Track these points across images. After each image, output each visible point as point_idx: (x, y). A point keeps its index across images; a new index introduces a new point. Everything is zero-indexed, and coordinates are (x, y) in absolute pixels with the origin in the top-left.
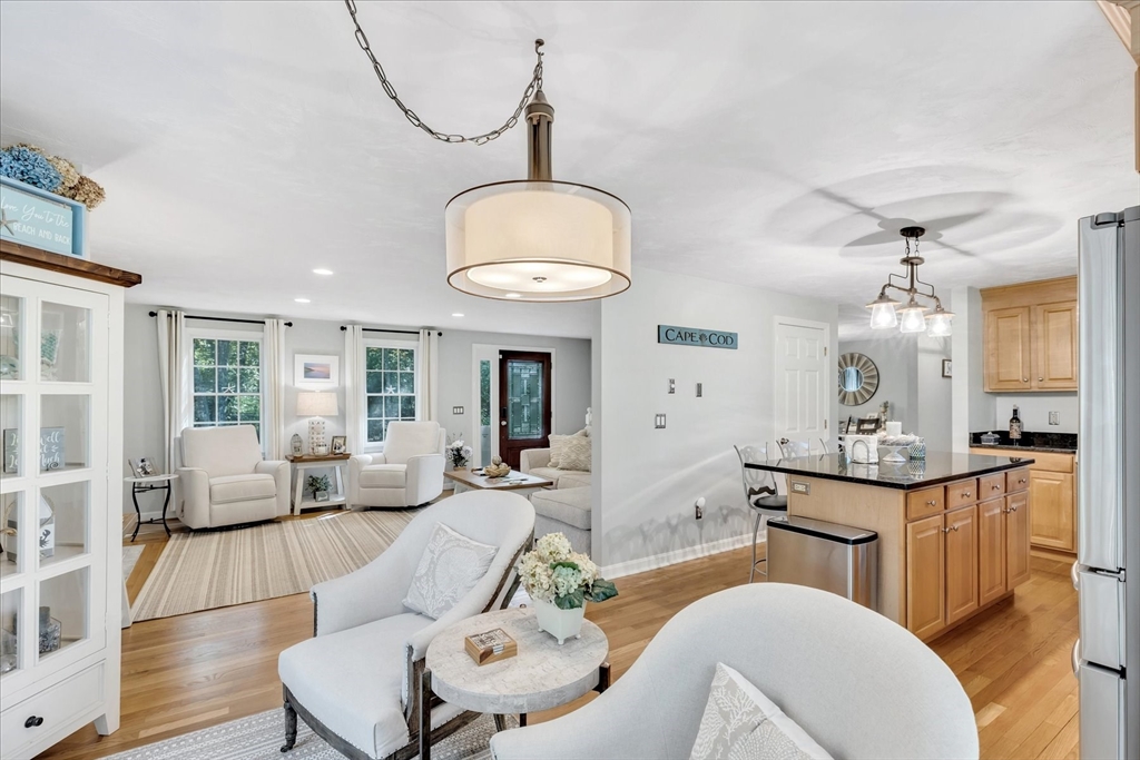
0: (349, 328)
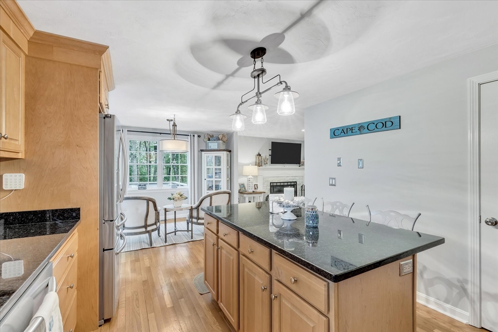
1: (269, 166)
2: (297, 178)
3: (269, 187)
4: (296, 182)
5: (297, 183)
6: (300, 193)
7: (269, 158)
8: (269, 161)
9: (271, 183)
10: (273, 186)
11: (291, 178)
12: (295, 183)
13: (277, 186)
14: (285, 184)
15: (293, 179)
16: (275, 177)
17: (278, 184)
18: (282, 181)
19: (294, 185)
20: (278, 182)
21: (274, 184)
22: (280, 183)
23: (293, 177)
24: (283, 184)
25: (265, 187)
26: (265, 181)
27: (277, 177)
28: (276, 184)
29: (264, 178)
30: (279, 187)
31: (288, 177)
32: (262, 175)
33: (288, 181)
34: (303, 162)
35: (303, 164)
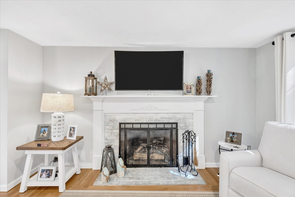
1: (115, 94)
2: (178, 116)
3: (118, 131)
4: (176, 124)
5: (179, 125)
8: (113, 87)
9: (120, 124)
10: (125, 129)
12: (174, 126)
13: (133, 129)
14: (151, 126)
15: (170, 118)
16: (130, 114)
17: (135, 126)
18: (145, 122)
19: (171, 129)
20: (137, 122)
21: (128, 126)
22: (141, 124)
23: (172, 114)
24: (146, 126)
25: (110, 131)
26: (109, 120)
27: (133, 114)
28: (131, 125)
29: (106, 114)
30: (137, 131)
31: (157, 113)
32: (102, 110)
33: (158, 122)
34: (189, 87)
35: (189, 90)
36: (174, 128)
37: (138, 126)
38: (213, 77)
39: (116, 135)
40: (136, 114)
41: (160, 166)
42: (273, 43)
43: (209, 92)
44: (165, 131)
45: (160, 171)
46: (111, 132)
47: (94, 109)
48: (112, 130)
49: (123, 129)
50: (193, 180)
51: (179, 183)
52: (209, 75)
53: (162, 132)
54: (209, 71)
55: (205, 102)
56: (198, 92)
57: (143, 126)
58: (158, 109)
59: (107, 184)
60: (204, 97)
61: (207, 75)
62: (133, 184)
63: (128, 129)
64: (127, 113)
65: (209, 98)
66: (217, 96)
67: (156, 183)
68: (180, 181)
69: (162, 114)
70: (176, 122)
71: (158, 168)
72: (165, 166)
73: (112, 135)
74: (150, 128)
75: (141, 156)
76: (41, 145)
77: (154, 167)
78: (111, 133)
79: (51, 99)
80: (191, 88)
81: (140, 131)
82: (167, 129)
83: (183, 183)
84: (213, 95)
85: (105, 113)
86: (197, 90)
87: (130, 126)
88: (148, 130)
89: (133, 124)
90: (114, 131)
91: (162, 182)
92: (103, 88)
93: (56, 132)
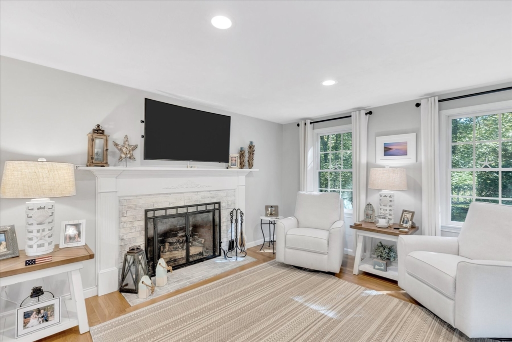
0: (423, 103)
1: (142, 165)
2: (222, 194)
3: (143, 223)
4: (219, 203)
5: (222, 204)
6: (227, 226)
7: (140, 143)
8: (140, 152)
9: (146, 211)
10: (155, 219)
11: (208, 194)
12: (217, 206)
13: (166, 217)
14: (191, 210)
15: (212, 197)
16: (162, 196)
17: (170, 212)
18: (183, 204)
19: (213, 211)
20: (172, 206)
21: (158, 213)
22: (177, 208)
23: (215, 192)
24: (184, 210)
25: (128, 225)
26: (126, 206)
27: (166, 195)
28: (164, 211)
29: (122, 198)
30: (173, 220)
31: (198, 192)
32: (116, 192)
33: (198, 203)
34: (234, 159)
35: (234, 162)
36: (217, 209)
37: (174, 212)
38: (255, 148)
39: (140, 229)
40: (170, 194)
41: (201, 260)
42: (298, 125)
43: (251, 166)
44: (207, 214)
45: (206, 265)
46: (130, 226)
47: (99, 190)
48: (132, 222)
49: (150, 218)
50: (244, 260)
51: (235, 267)
52: (251, 147)
53: (204, 215)
54: (251, 142)
55: (246, 177)
56: (242, 166)
57: (180, 211)
58: (199, 186)
59: (152, 297)
60: (246, 170)
61: (250, 147)
62: (188, 284)
63: (158, 218)
64: (157, 194)
65: (250, 171)
66: (258, 170)
67: (212, 274)
68: (235, 265)
69: (204, 193)
70: (219, 201)
71: (200, 263)
72: (207, 259)
73: (133, 231)
74: (189, 213)
75: (172, 256)
76: (35, 262)
77: (194, 264)
78: (131, 228)
79: (47, 172)
80: (236, 160)
81: (176, 219)
82: (209, 211)
83: (238, 266)
84: (254, 169)
85: (119, 197)
86: (241, 164)
87: (162, 213)
88: (186, 215)
89: (166, 209)
90: (136, 224)
91: (218, 271)
92: (123, 156)
93: (45, 236)
